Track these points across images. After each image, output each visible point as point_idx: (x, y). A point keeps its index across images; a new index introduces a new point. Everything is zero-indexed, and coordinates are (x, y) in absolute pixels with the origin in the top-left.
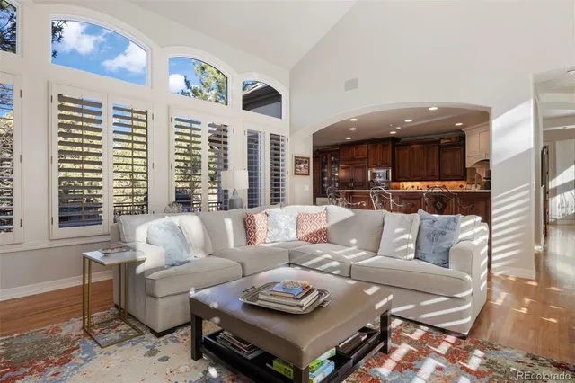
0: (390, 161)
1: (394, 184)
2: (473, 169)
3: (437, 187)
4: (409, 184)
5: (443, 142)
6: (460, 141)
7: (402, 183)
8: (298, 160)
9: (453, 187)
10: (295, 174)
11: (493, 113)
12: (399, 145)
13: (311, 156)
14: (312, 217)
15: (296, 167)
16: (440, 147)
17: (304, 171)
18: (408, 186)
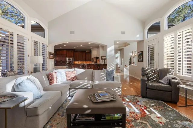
0: (73, 55)
1: (74, 62)
2: (93, 59)
3: (85, 63)
4: (78, 62)
5: (86, 52)
6: (90, 52)
7: (76, 62)
8: (51, 54)
9: (88, 63)
10: (50, 58)
11: (108, 47)
12: (75, 52)
13: (54, 53)
14: (72, 72)
15: (50, 56)
16: (86, 53)
17: (52, 57)
18: (77, 63)
